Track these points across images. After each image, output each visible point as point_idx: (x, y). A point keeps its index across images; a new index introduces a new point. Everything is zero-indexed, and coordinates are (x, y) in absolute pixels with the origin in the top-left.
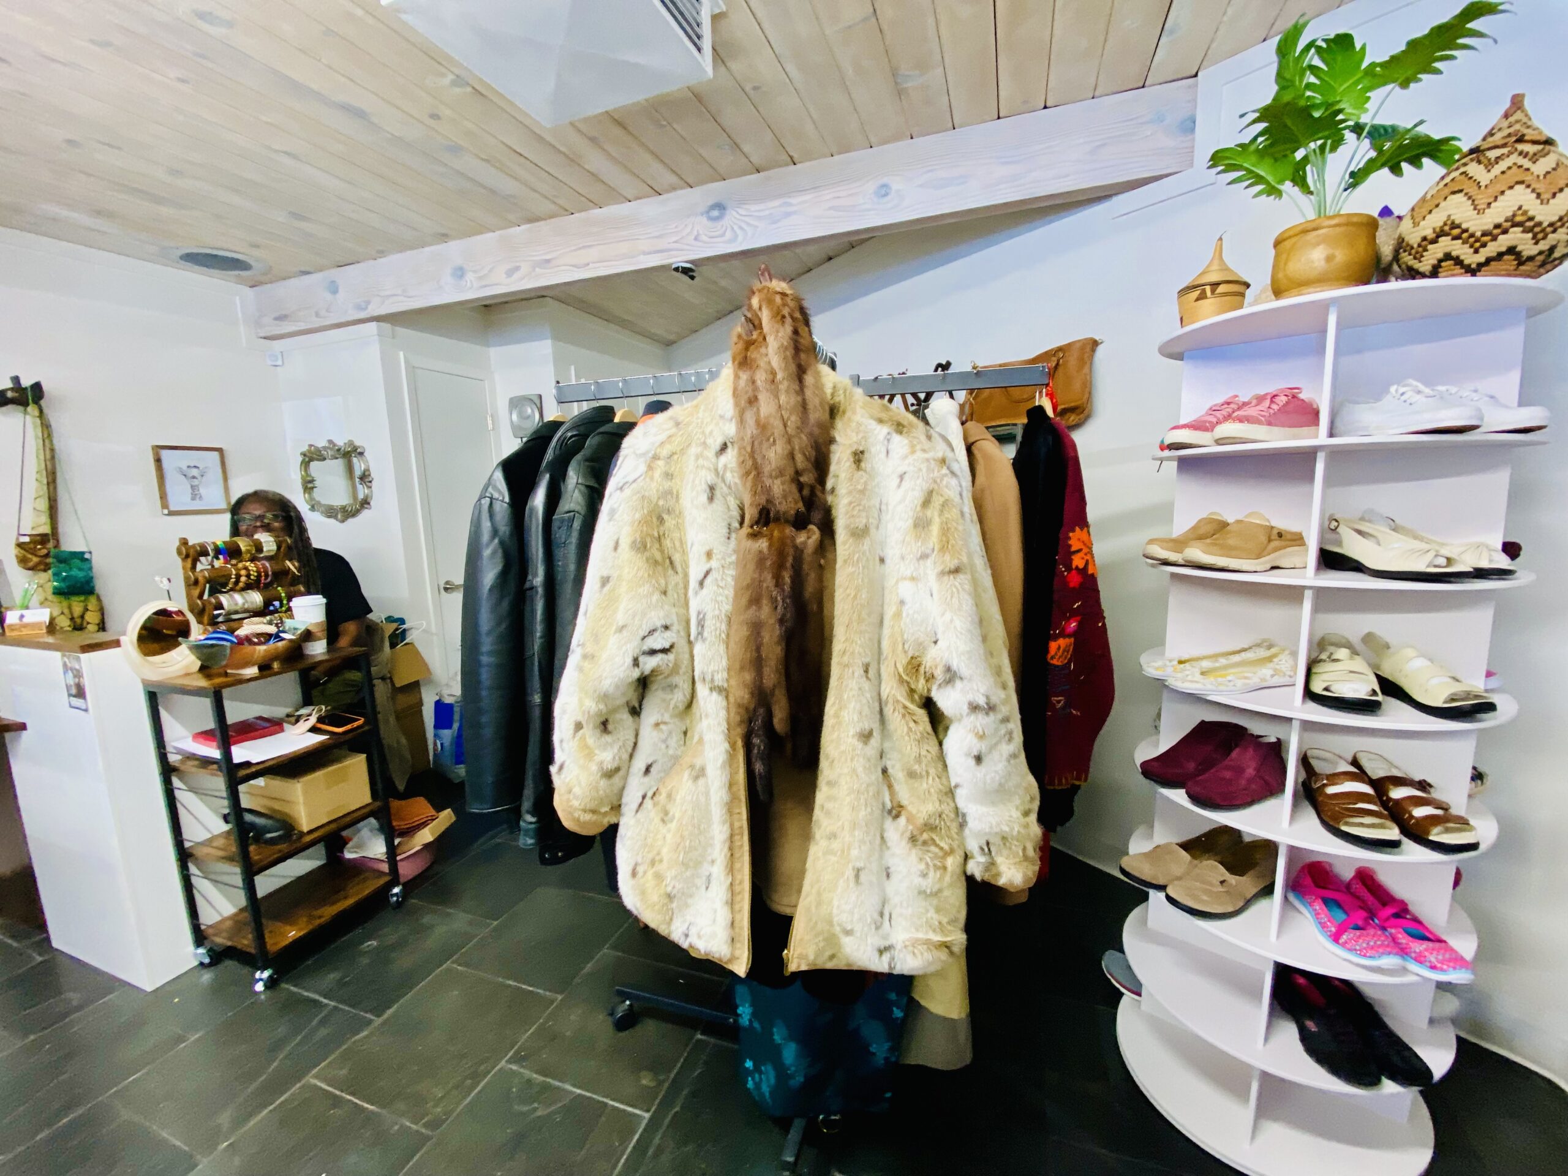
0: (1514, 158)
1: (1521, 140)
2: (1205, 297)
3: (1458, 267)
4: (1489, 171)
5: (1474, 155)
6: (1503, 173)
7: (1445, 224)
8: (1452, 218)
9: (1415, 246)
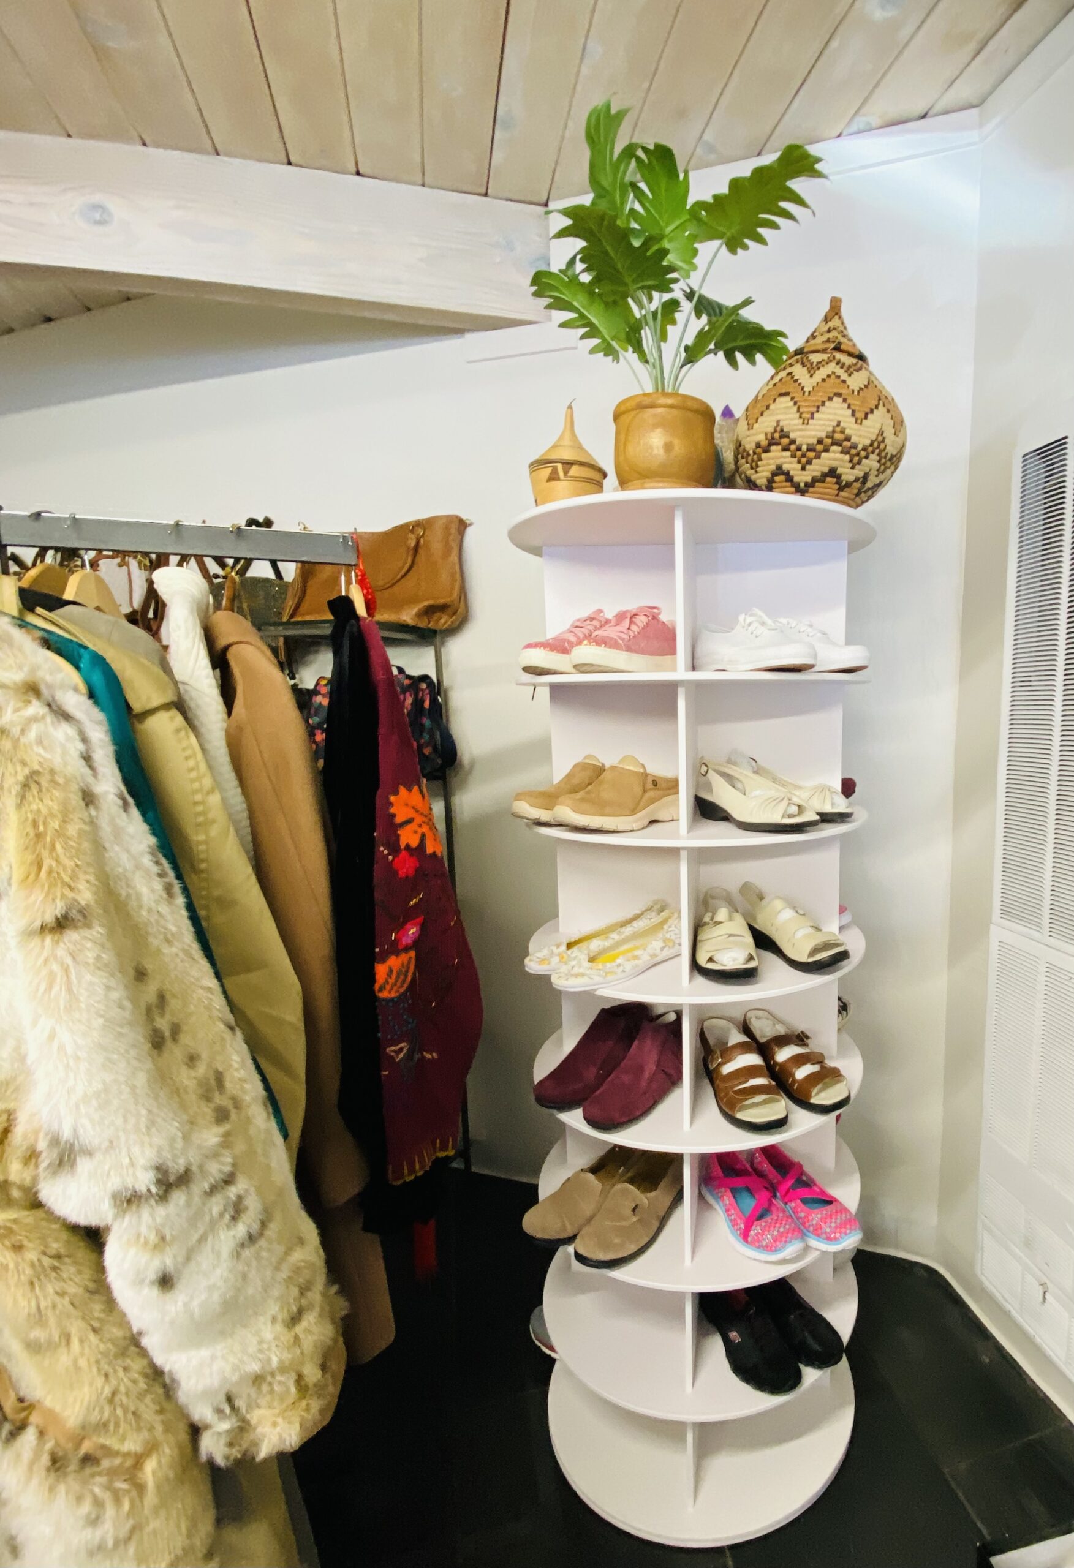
0: (832, 367)
1: (837, 348)
2: (558, 479)
3: (789, 484)
4: (811, 376)
5: (799, 356)
6: (824, 380)
7: (775, 431)
8: (781, 424)
9: (751, 452)
